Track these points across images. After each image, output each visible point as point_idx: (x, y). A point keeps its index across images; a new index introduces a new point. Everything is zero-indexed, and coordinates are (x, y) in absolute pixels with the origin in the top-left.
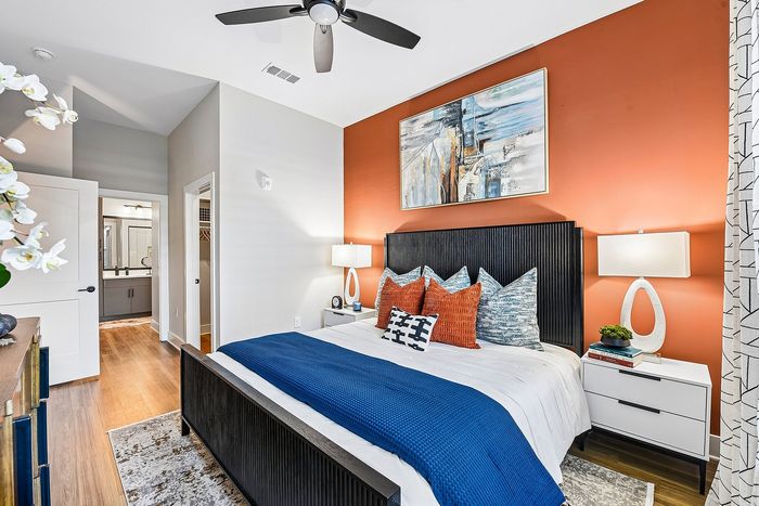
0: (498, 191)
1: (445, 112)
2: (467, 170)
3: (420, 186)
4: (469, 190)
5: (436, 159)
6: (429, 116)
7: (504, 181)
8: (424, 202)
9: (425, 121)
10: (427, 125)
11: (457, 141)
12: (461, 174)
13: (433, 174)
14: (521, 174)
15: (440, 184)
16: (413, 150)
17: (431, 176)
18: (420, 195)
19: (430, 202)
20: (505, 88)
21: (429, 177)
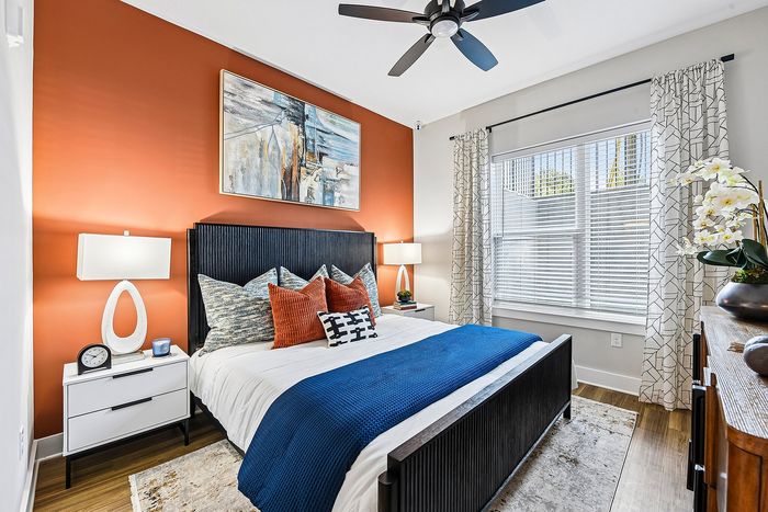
0: (332, 200)
1: (288, 102)
2: (308, 173)
3: (254, 171)
4: (310, 193)
5: (276, 147)
6: (269, 94)
7: (337, 195)
8: (260, 191)
9: (264, 97)
10: (265, 102)
11: (300, 142)
12: (303, 176)
13: (272, 162)
14: (346, 193)
15: (280, 178)
16: (245, 121)
17: (268, 163)
18: (254, 182)
19: (267, 194)
20: (340, 120)
21: (267, 164)
